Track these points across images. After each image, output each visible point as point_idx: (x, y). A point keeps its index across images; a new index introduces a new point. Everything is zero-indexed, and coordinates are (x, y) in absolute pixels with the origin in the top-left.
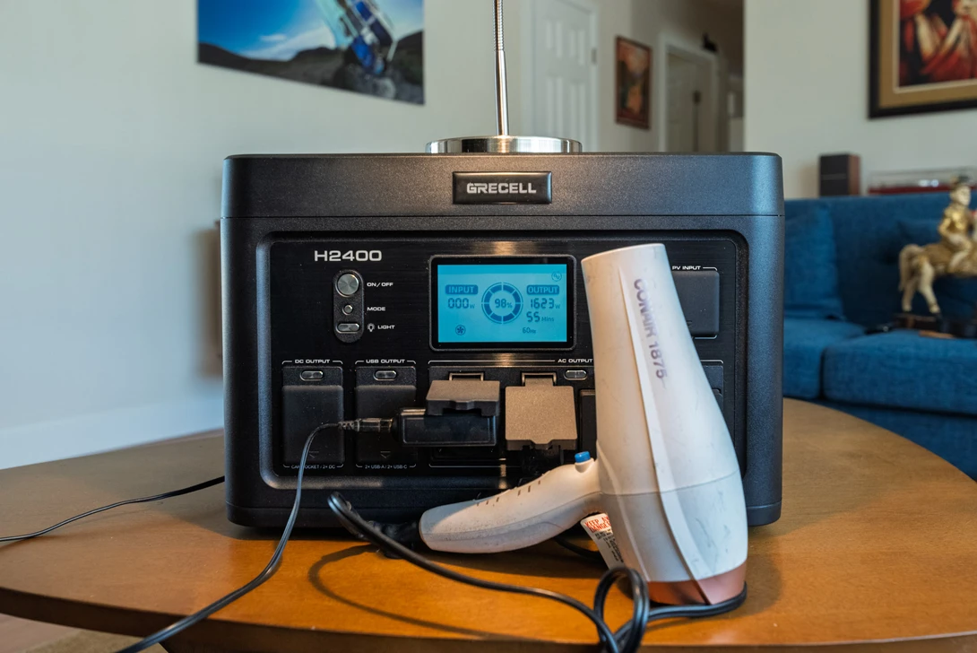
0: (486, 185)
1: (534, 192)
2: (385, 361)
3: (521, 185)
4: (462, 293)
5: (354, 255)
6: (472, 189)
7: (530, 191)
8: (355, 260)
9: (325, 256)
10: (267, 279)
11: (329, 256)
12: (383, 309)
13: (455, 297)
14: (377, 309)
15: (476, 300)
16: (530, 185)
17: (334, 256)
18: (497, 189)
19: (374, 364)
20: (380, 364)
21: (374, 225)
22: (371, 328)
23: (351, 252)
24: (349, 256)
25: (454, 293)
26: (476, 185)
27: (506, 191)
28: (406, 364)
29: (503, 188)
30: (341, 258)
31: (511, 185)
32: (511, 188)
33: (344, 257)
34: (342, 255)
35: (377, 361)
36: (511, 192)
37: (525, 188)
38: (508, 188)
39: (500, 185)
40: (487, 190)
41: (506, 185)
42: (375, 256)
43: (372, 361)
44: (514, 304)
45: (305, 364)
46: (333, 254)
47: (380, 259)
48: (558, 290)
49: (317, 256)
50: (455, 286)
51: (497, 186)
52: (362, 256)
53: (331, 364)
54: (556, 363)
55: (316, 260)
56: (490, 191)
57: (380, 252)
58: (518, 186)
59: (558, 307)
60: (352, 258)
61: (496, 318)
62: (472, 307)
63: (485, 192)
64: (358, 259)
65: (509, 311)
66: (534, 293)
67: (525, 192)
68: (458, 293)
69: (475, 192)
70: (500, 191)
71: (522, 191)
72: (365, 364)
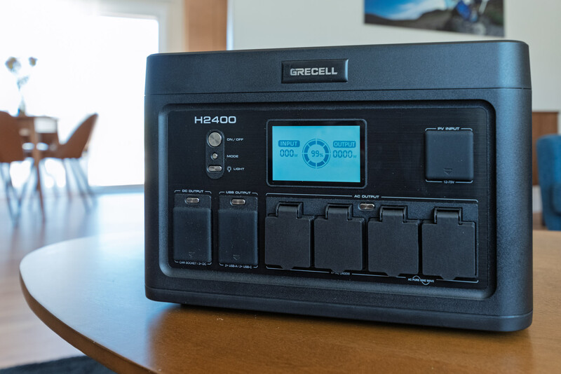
0: (303, 69)
1: (336, 73)
2: (238, 193)
3: (327, 69)
4: (289, 146)
5: (219, 120)
6: (294, 72)
7: (333, 73)
8: (219, 122)
9: (201, 120)
10: (166, 136)
11: (203, 120)
12: (237, 156)
13: (284, 149)
14: (233, 156)
15: (299, 151)
16: (333, 69)
17: (206, 120)
18: (311, 73)
19: (231, 194)
20: (235, 194)
21: (229, 99)
22: (229, 169)
23: (217, 117)
24: (216, 120)
25: (284, 146)
26: (297, 69)
27: (317, 73)
28: (251, 195)
29: (315, 71)
30: (211, 121)
31: (320, 69)
32: (320, 71)
33: (213, 121)
34: (212, 119)
35: (233, 192)
36: (320, 74)
37: (330, 71)
38: (318, 71)
39: (313, 69)
40: (304, 73)
41: (317, 69)
42: (232, 120)
43: (230, 192)
44: (324, 154)
45: (188, 193)
46: (206, 119)
47: (235, 122)
48: (355, 144)
49: (196, 120)
50: (284, 141)
51: (311, 70)
52: (224, 120)
53: (204, 193)
54: (353, 198)
55: (196, 122)
56: (306, 74)
57: (235, 117)
58: (325, 70)
59: (355, 157)
60: (217, 121)
61: (312, 164)
62: (296, 156)
63: (302, 74)
64: (221, 122)
65: (321, 159)
66: (338, 147)
67: (330, 73)
68: (286, 146)
69: (296, 74)
70: (313, 74)
71: (327, 73)
72: (225, 194)
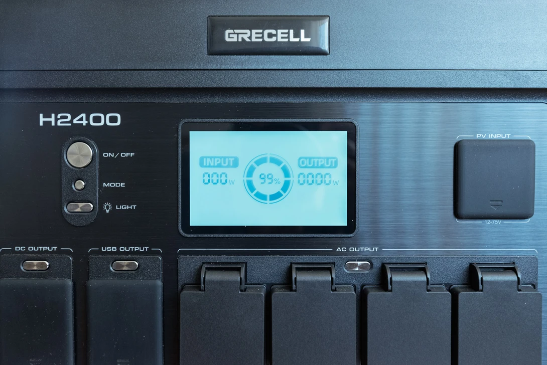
0: (248, 31)
1: (308, 40)
2: (125, 249)
3: (292, 32)
4: (219, 166)
5: (88, 119)
6: (231, 36)
7: (303, 39)
8: (88, 124)
9: (52, 119)
11: (56, 120)
12: (122, 185)
13: (211, 171)
14: (115, 185)
15: (237, 176)
16: (303, 32)
17: (62, 120)
18: (262, 37)
19: (111, 253)
20: (118, 252)
21: (109, 81)
22: (107, 208)
23: (84, 115)
24: (81, 119)
25: (210, 166)
26: (236, 31)
27: (274, 39)
28: (150, 252)
29: (270, 36)
30: (71, 122)
31: (280, 31)
32: (280, 35)
33: (75, 121)
34: (73, 118)
35: (114, 249)
36: (280, 40)
37: (297, 35)
38: (276, 35)
39: (266, 32)
40: (250, 38)
41: (274, 32)
42: (113, 119)
43: (108, 249)
44: (282, 179)
45: (27, 252)
46: (62, 117)
47: (118, 123)
48: (336, 162)
49: (42, 119)
50: (211, 158)
51: (262, 33)
52: (97, 119)
53: (58, 251)
54: (334, 253)
55: (41, 124)
56: (254, 40)
57: (119, 116)
58: (288, 33)
59: (336, 183)
60: (84, 122)
61: (261, 197)
62: (232, 183)
63: (248, 40)
64: (92, 124)
65: (276, 188)
66: (306, 167)
67: (297, 40)
68: (214, 167)
69: (235, 40)
70: (267, 39)
71: (292, 39)
72: (100, 252)
